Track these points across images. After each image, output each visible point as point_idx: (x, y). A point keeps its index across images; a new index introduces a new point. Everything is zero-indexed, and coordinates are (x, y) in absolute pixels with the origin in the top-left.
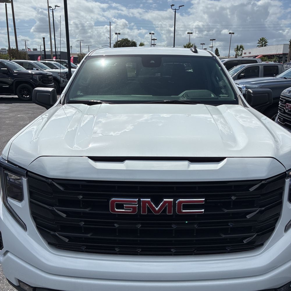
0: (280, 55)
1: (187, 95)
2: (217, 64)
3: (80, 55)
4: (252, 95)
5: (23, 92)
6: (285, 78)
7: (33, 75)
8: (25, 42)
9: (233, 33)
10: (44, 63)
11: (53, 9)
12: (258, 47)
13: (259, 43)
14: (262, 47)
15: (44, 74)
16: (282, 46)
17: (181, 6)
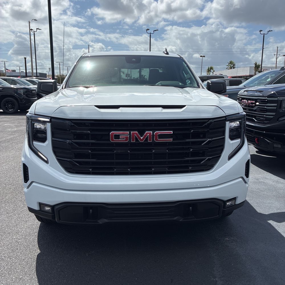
0: (247, 76)
1: (161, 83)
2: (184, 63)
3: (59, 76)
4: (211, 84)
5: (7, 105)
6: (244, 86)
7: (18, 90)
8: (5, 63)
9: (204, 56)
10: (27, 80)
11: (34, 32)
12: (227, 69)
13: (228, 66)
14: (231, 69)
15: (28, 88)
16: (249, 68)
17: (155, 31)
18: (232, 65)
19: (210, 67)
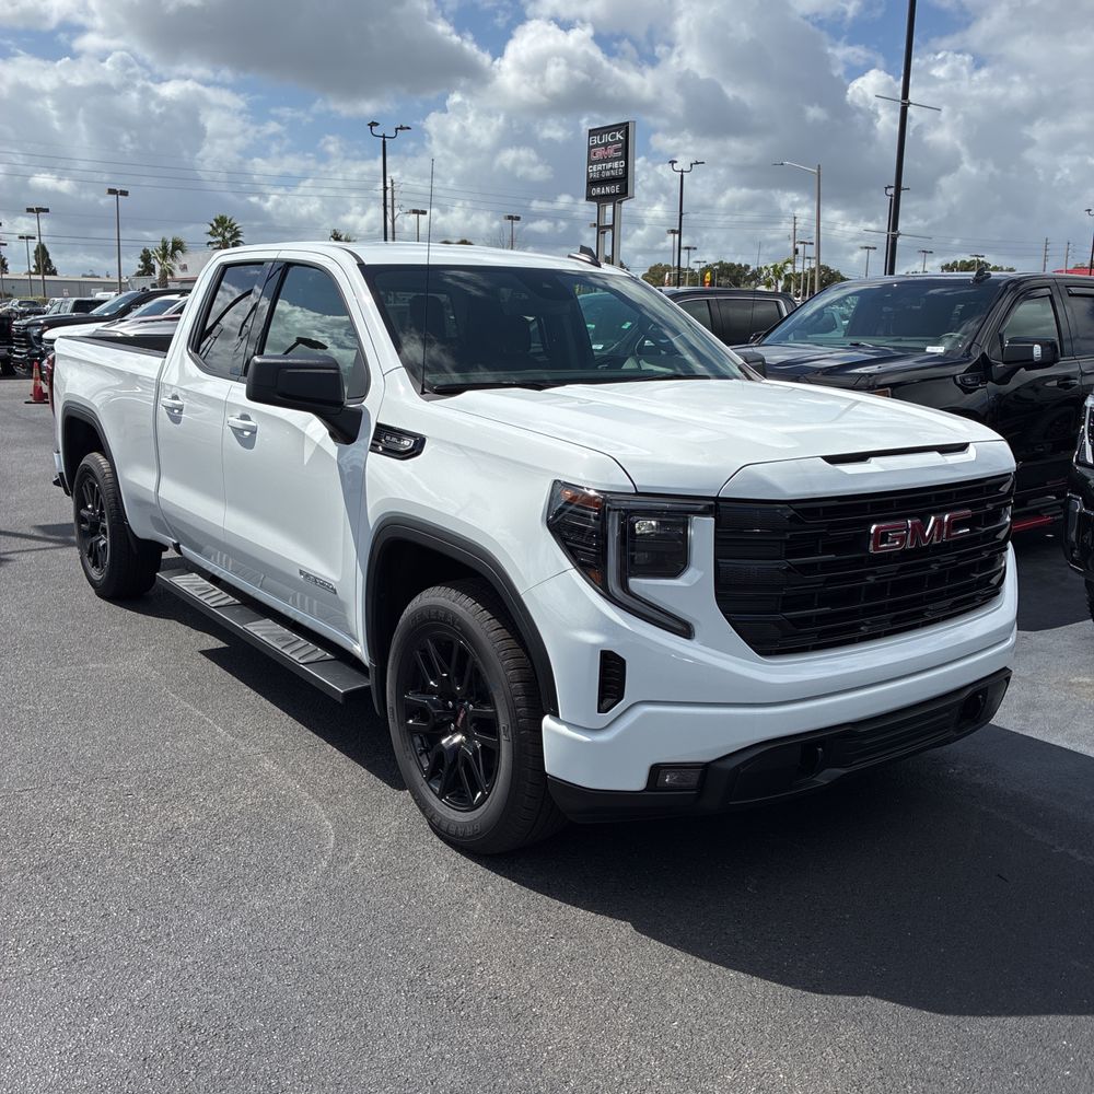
9: (124, 193)
12: (211, 246)
13: (211, 234)
18: (228, 235)
19: (170, 240)
